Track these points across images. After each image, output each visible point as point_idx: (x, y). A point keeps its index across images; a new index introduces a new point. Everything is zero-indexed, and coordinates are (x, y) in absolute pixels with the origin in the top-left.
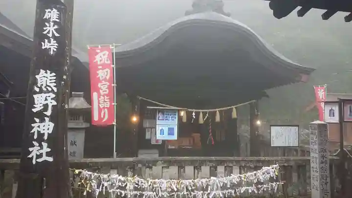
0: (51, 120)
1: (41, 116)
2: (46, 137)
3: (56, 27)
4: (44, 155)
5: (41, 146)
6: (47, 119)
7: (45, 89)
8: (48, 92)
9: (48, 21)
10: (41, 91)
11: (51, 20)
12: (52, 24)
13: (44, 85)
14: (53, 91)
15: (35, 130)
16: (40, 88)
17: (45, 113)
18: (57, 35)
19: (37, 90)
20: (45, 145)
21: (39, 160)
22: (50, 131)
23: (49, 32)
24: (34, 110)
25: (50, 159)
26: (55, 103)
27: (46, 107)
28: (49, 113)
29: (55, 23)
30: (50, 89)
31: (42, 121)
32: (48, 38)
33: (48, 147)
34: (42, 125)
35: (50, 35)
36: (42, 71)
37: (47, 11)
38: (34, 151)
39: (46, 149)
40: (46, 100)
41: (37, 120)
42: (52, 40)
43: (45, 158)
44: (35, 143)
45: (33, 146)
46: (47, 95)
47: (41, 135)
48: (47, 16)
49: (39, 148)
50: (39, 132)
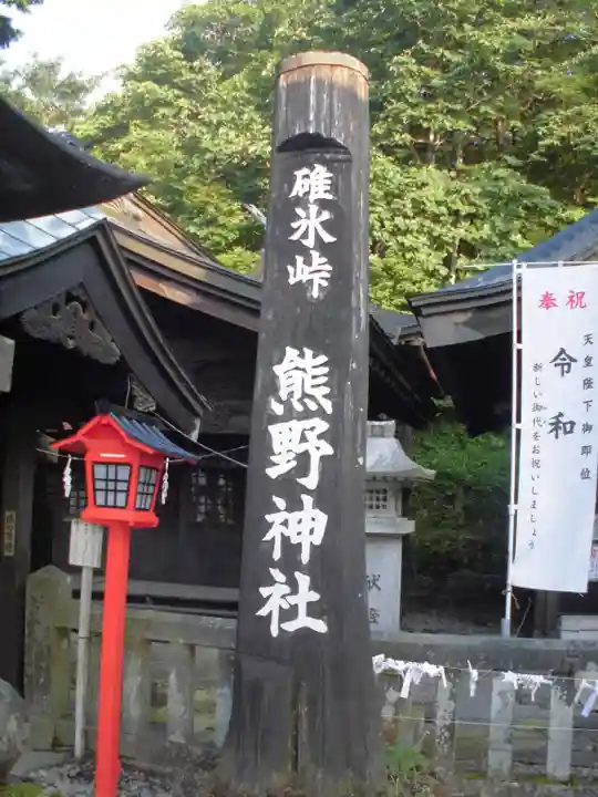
0: (317, 505)
1: (289, 488)
2: (305, 557)
3: (326, 215)
4: (302, 610)
5: (293, 586)
6: (307, 500)
7: (299, 407)
8: (307, 414)
9: (302, 201)
10: (290, 414)
11: (312, 198)
12: (314, 209)
13: (297, 395)
14: (321, 413)
15: (274, 533)
16: (288, 405)
17: (302, 481)
18: (328, 238)
19: (278, 409)
20: (303, 580)
21: (290, 626)
22: (318, 539)
23: (305, 236)
24: (272, 473)
25: (320, 626)
26: (328, 450)
27: (303, 459)
28: (311, 481)
29: (323, 204)
30: (313, 406)
31: (294, 505)
32: (305, 251)
33: (313, 587)
34: (293, 517)
35: (310, 242)
36: (291, 352)
37: (299, 174)
38: (275, 597)
39: (306, 595)
40: (303, 439)
41: (280, 502)
42: (315, 254)
43: (303, 621)
44: (277, 574)
45: (271, 582)
46: (307, 424)
47: (291, 549)
48: (298, 189)
49: (287, 589)
50: (285, 540)
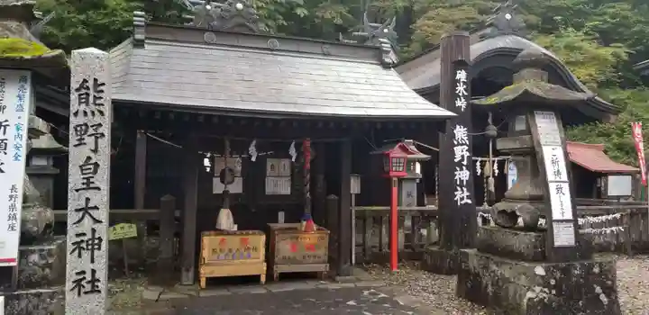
0: (467, 169)
1: (460, 164)
2: (465, 183)
3: (465, 86)
4: (465, 198)
5: (462, 190)
6: (464, 168)
7: (461, 142)
8: (462, 145)
9: (459, 81)
10: (459, 145)
11: (461, 80)
12: (462, 84)
13: (460, 139)
14: (466, 144)
15: (457, 177)
16: (458, 141)
17: (463, 163)
18: (466, 94)
19: (456, 143)
20: (465, 189)
21: (463, 202)
22: (467, 178)
23: (460, 92)
24: (456, 160)
25: (469, 201)
26: (468, 154)
27: (463, 156)
28: (465, 163)
29: (464, 82)
30: (464, 142)
31: (462, 169)
32: (459, 96)
33: (468, 191)
34: (461, 172)
35: (461, 94)
36: (458, 127)
37: (458, 72)
38: (458, 194)
39: (466, 194)
40: (462, 151)
41: (458, 169)
42: (462, 98)
43: (466, 201)
44: (459, 188)
45: (457, 190)
46: (463, 147)
47: (462, 181)
48: (458, 77)
49: (461, 192)
50: (460, 179)
